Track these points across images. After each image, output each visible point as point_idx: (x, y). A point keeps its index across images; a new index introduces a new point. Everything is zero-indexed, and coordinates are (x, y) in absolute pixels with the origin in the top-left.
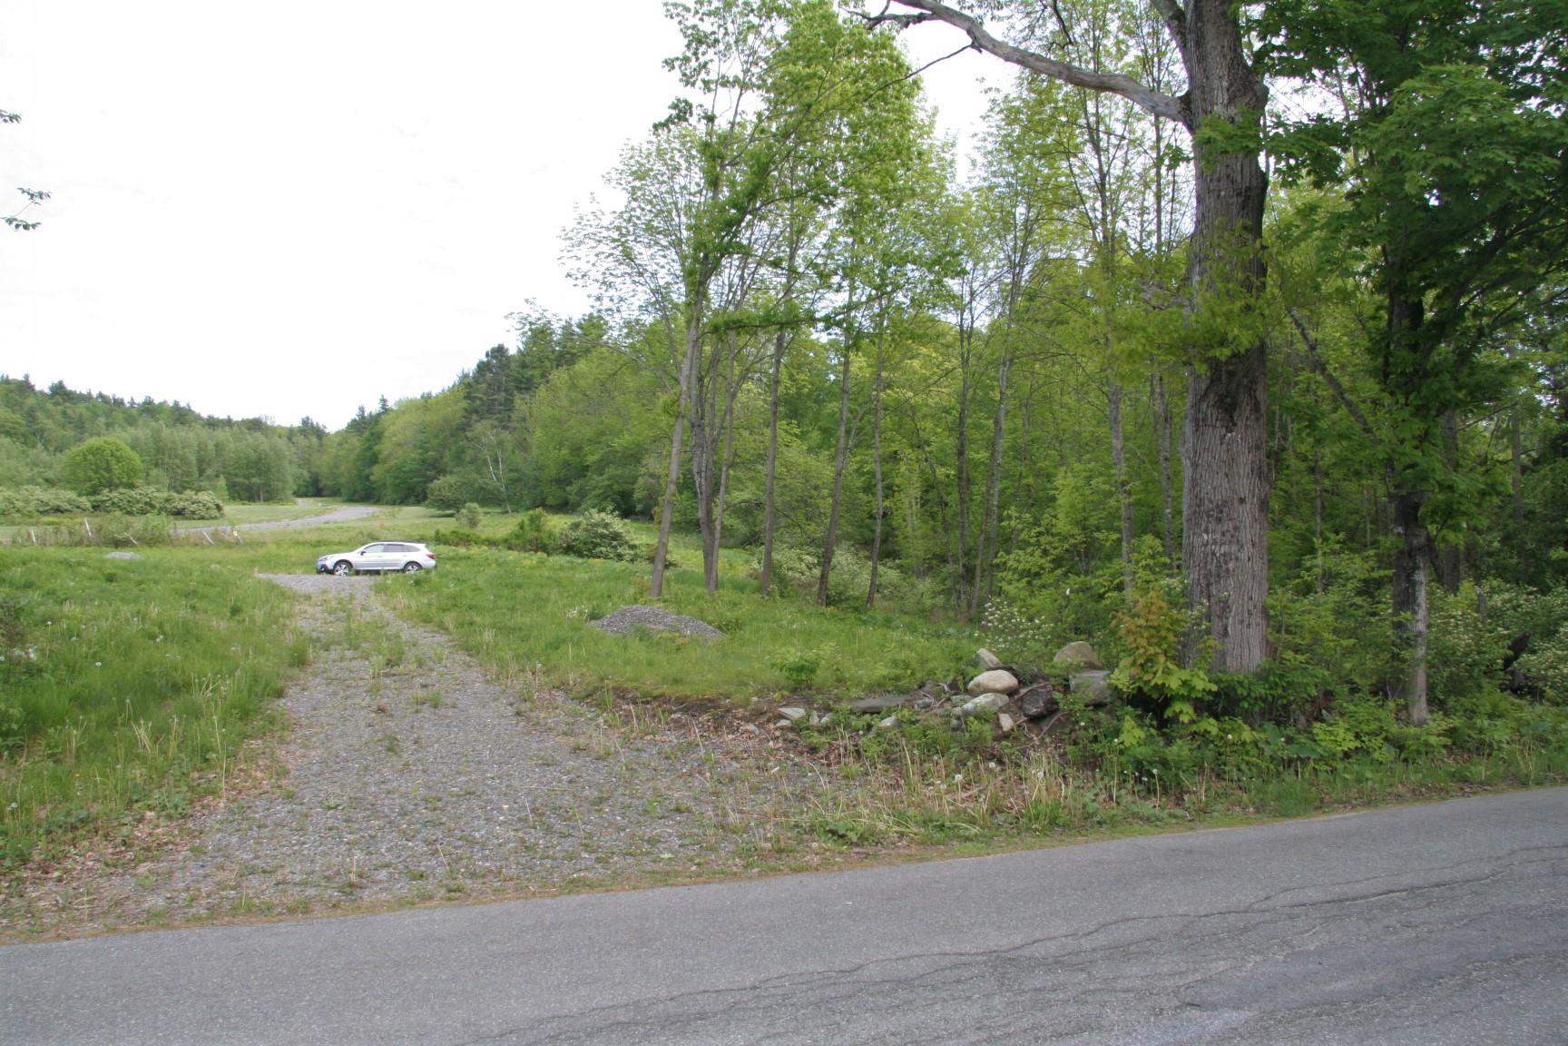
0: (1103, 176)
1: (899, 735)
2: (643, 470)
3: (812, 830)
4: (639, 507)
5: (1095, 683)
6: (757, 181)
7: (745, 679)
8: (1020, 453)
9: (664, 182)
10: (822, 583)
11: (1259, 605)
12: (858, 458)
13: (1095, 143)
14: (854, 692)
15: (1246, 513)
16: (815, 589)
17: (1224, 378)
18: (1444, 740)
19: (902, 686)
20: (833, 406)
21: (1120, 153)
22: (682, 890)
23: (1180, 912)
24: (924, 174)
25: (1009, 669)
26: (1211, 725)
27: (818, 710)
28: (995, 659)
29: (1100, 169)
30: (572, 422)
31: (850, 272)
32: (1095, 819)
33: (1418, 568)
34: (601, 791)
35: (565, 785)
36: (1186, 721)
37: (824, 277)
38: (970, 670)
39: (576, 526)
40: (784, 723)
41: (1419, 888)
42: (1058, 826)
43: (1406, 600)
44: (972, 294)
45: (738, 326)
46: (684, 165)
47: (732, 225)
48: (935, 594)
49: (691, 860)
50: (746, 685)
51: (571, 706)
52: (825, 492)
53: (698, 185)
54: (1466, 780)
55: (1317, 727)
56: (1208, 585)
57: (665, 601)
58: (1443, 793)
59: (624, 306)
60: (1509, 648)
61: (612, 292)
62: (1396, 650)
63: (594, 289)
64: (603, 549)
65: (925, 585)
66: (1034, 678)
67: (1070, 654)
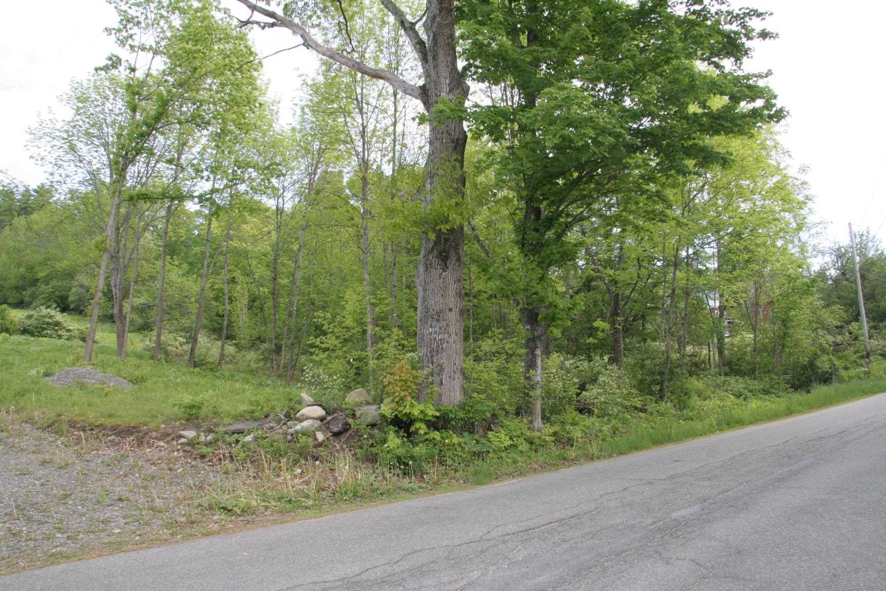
0: (364, 128)
1: (256, 446)
2: (76, 283)
3: (211, 508)
4: (72, 306)
5: (371, 412)
6: (160, 110)
7: (154, 413)
8: (308, 280)
9: (98, 106)
10: (191, 354)
11: (459, 367)
12: (211, 281)
13: (361, 110)
14: (227, 420)
15: (453, 317)
16: (187, 357)
17: (442, 243)
18: (553, 439)
19: (254, 416)
20: (197, 249)
21: (374, 116)
22: (133, 555)
23: (444, 544)
24: (261, 118)
25: (320, 405)
26: (436, 435)
27: (205, 432)
28: (312, 400)
29: (363, 124)
30: (28, 251)
31: (214, 170)
32: (379, 492)
33: (538, 347)
34: (64, 490)
35: (38, 487)
36: (422, 433)
37: (198, 171)
38: (297, 406)
39: (30, 317)
40: (183, 440)
41: (564, 520)
42: (358, 497)
43: (531, 365)
44: (284, 188)
45: (145, 197)
46: (112, 97)
47: (143, 136)
48: (258, 361)
49: (134, 533)
50: (156, 417)
51: (37, 433)
52: (193, 300)
53: (120, 109)
54: (565, 459)
55: (490, 434)
56: (432, 357)
57: (94, 365)
58: (556, 466)
59: (68, 180)
60: (578, 389)
61: (61, 171)
62: (527, 391)
63: (49, 168)
64: (49, 332)
65: (251, 355)
66: (335, 411)
67: (354, 396)
